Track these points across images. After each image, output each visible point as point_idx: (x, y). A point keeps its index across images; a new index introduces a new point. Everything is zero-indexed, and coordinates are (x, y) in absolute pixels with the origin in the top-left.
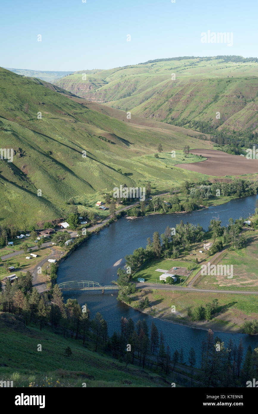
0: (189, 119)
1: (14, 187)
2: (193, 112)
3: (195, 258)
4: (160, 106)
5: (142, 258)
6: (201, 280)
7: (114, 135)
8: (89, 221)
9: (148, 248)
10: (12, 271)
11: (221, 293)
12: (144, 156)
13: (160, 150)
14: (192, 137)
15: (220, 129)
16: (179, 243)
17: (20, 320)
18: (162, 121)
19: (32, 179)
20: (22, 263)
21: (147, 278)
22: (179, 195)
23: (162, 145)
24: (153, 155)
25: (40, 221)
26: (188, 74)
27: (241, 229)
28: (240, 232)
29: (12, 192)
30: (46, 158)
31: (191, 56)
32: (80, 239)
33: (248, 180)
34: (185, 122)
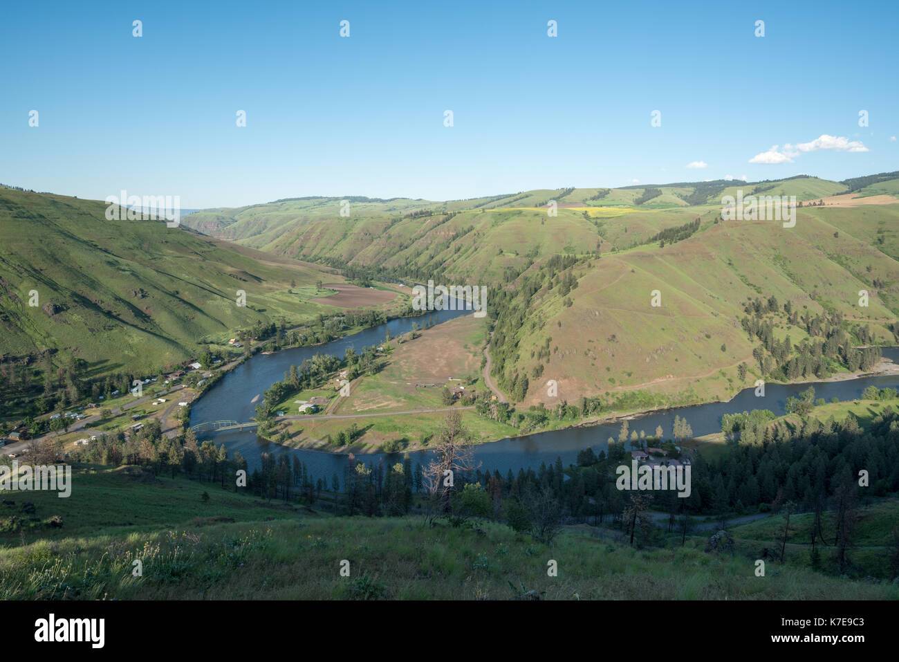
0: (320, 255)
1: (136, 329)
2: (324, 248)
3: (332, 386)
4: (291, 243)
5: (281, 391)
6: (339, 407)
7: (245, 273)
8: (222, 359)
9: (286, 382)
10: (136, 419)
11: (361, 417)
12: (277, 292)
13: (293, 285)
14: (324, 272)
15: (350, 264)
16: (316, 374)
17: (149, 471)
18: (294, 258)
19: (157, 321)
20: (148, 410)
21: (286, 411)
22: (313, 327)
23: (295, 281)
24: (286, 291)
25: (167, 364)
26: (317, 212)
27: (374, 355)
28: (373, 359)
29: (134, 335)
30: (172, 298)
31: (319, 196)
32: (214, 378)
33: (378, 310)
34: (317, 258)
